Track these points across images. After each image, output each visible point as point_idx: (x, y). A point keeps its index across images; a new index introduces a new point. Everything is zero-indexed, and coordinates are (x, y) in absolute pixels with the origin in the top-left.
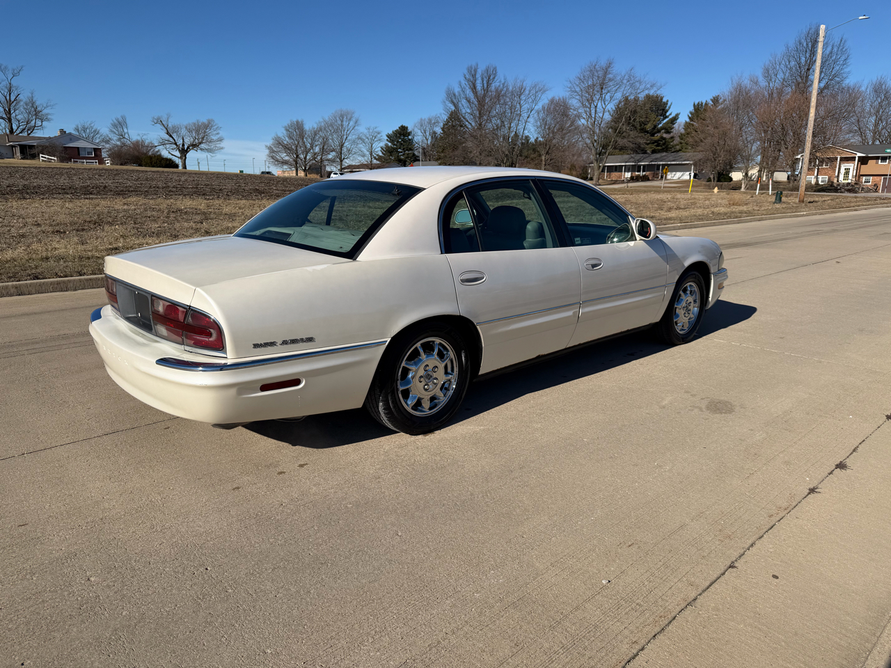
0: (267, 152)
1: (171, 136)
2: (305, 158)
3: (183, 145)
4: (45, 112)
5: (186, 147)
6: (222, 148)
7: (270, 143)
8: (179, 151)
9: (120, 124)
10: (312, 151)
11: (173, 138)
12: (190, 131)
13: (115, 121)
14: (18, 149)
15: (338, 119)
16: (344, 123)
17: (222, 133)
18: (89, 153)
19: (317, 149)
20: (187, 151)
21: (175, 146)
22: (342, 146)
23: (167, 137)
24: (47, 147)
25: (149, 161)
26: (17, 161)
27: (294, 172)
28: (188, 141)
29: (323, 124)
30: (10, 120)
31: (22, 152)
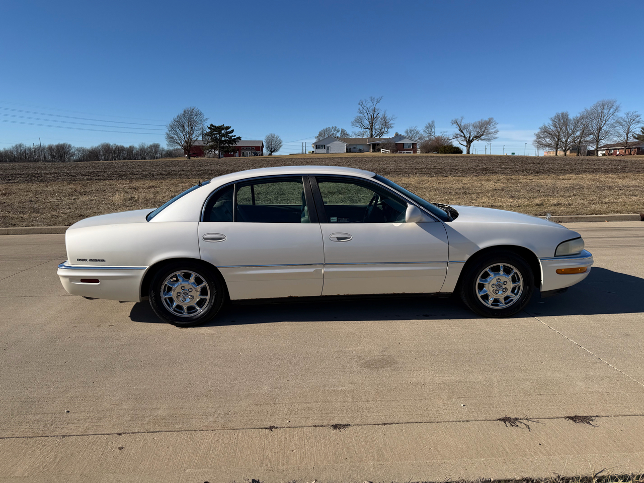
0: (535, 138)
1: (462, 132)
2: (566, 141)
3: (470, 137)
4: (391, 122)
5: (471, 138)
6: (496, 138)
7: (537, 131)
8: (466, 141)
9: (431, 126)
10: (573, 135)
11: (463, 133)
12: (475, 127)
13: (428, 125)
14: (372, 146)
15: (599, 108)
16: (605, 111)
17: (498, 127)
18: (410, 146)
19: (578, 134)
20: (472, 141)
21: (464, 138)
22: (600, 129)
23: (459, 132)
24: (386, 144)
25: (443, 150)
26: (370, 154)
27: (555, 153)
28: (473, 135)
29: (585, 114)
30: (372, 129)
31: (374, 148)
